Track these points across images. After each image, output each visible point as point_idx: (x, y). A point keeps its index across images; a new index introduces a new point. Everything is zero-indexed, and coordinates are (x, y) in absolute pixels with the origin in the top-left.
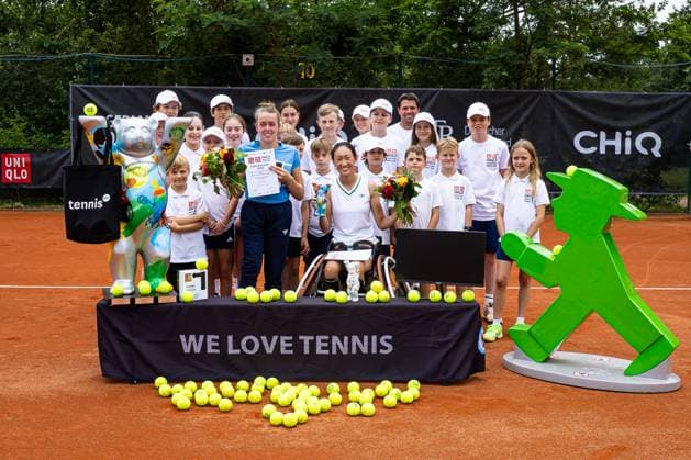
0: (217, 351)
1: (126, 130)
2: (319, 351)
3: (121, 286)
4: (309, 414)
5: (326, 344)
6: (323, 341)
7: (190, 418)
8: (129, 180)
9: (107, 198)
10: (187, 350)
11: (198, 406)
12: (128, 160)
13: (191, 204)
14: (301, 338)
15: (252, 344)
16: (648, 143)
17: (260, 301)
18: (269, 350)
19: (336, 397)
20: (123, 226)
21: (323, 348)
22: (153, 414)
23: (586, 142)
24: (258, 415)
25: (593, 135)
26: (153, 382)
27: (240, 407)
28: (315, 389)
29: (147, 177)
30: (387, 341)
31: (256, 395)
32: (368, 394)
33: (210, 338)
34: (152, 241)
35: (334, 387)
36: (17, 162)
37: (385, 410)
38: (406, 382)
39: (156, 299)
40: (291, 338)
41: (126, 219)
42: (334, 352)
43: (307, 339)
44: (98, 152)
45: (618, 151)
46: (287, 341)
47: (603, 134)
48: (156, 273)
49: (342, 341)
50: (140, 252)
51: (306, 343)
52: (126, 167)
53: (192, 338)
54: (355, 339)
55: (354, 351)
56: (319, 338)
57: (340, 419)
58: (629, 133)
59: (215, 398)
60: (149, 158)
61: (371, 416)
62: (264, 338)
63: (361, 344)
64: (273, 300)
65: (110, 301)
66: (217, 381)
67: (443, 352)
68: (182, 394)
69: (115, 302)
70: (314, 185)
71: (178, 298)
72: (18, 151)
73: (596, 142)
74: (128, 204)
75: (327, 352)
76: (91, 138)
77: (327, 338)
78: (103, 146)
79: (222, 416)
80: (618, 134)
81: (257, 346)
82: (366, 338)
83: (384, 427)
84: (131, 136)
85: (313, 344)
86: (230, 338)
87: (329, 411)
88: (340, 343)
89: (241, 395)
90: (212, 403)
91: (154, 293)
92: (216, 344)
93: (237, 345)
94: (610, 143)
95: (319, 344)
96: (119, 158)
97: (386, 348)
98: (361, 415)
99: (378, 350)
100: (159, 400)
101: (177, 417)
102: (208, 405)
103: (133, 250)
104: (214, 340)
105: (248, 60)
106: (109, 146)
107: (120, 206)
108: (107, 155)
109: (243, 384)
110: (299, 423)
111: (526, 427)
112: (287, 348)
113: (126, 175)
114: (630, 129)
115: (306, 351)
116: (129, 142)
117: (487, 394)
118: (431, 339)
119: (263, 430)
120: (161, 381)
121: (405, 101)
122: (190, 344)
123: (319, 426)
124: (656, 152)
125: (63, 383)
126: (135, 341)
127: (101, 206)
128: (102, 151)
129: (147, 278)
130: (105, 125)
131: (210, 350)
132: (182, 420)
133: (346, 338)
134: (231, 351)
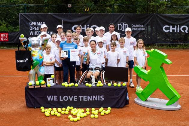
0: (57, 100)
1: (32, 41)
2: (84, 100)
3: (31, 83)
4: (81, 118)
5: (86, 98)
6: (85, 97)
7: (49, 119)
8: (33, 54)
9: (27, 59)
10: (49, 100)
11: (52, 115)
12: (32, 49)
13: (50, 58)
14: (79, 96)
15: (66, 98)
16: (184, 29)
17: (68, 86)
18: (71, 100)
19: (88, 113)
20: (31, 67)
21: (85, 99)
22: (40, 118)
23: (166, 29)
24: (67, 118)
25: (168, 27)
26: (40, 108)
27: (63, 115)
28: (83, 110)
29: (38, 53)
30: (102, 97)
31: (67, 112)
32: (97, 112)
33: (55, 96)
34: (39, 70)
35: (88, 109)
36: (4, 35)
37: (101, 116)
38: (107, 108)
39: (41, 86)
40: (77, 96)
41: (32, 65)
42: (88, 100)
43: (81, 97)
44: (24, 47)
45: (175, 31)
46: (76, 97)
47: (171, 26)
48: (41, 78)
49: (90, 97)
50: (36, 73)
51: (81, 98)
52: (32, 51)
53: (50, 96)
54: (94, 96)
55: (94, 100)
56: (84, 96)
57: (89, 119)
58: (179, 26)
59: (56, 113)
60: (38, 48)
61: (97, 118)
62: (69, 97)
63: (95, 98)
64: (72, 86)
65: (28, 87)
66: (57, 108)
67: (118, 100)
68: (48, 112)
69: (30, 87)
70: (84, 52)
71: (46, 86)
72: (5, 32)
73: (169, 29)
74: (32, 61)
75: (86, 100)
76: (23, 43)
77: (86, 96)
78: (26, 45)
79: (58, 118)
80: (176, 26)
81: (68, 99)
82: (97, 96)
83: (100, 121)
84: (33, 43)
85: (82, 98)
86: (60, 97)
87: (86, 117)
88: (90, 98)
89: (63, 112)
90: (56, 114)
91: (40, 84)
92: (57, 98)
93: (62, 98)
94: (173, 29)
95: (84, 98)
96: (30, 48)
97: (102, 99)
98: (94, 118)
99: (100, 99)
100: (41, 113)
101: (46, 119)
102: (54, 115)
103: (35, 73)
104: (56, 97)
105: (70, 6)
106: (27, 45)
107: (31, 61)
108: (27, 48)
109: (64, 109)
110: (78, 120)
111: (137, 121)
112: (76, 99)
113: (32, 53)
114: (179, 25)
115: (81, 100)
116: (33, 44)
117: (129, 111)
118: (114, 96)
119: (68, 123)
120: (42, 108)
121: (111, 25)
122: (50, 98)
123: (83, 121)
124: (186, 31)
125: (16, 108)
126: (35, 97)
127: (25, 62)
128: (26, 47)
129: (38, 80)
130: (26, 40)
131: (55, 100)
132: (47, 120)
133: (91, 96)
134: (61, 100)
